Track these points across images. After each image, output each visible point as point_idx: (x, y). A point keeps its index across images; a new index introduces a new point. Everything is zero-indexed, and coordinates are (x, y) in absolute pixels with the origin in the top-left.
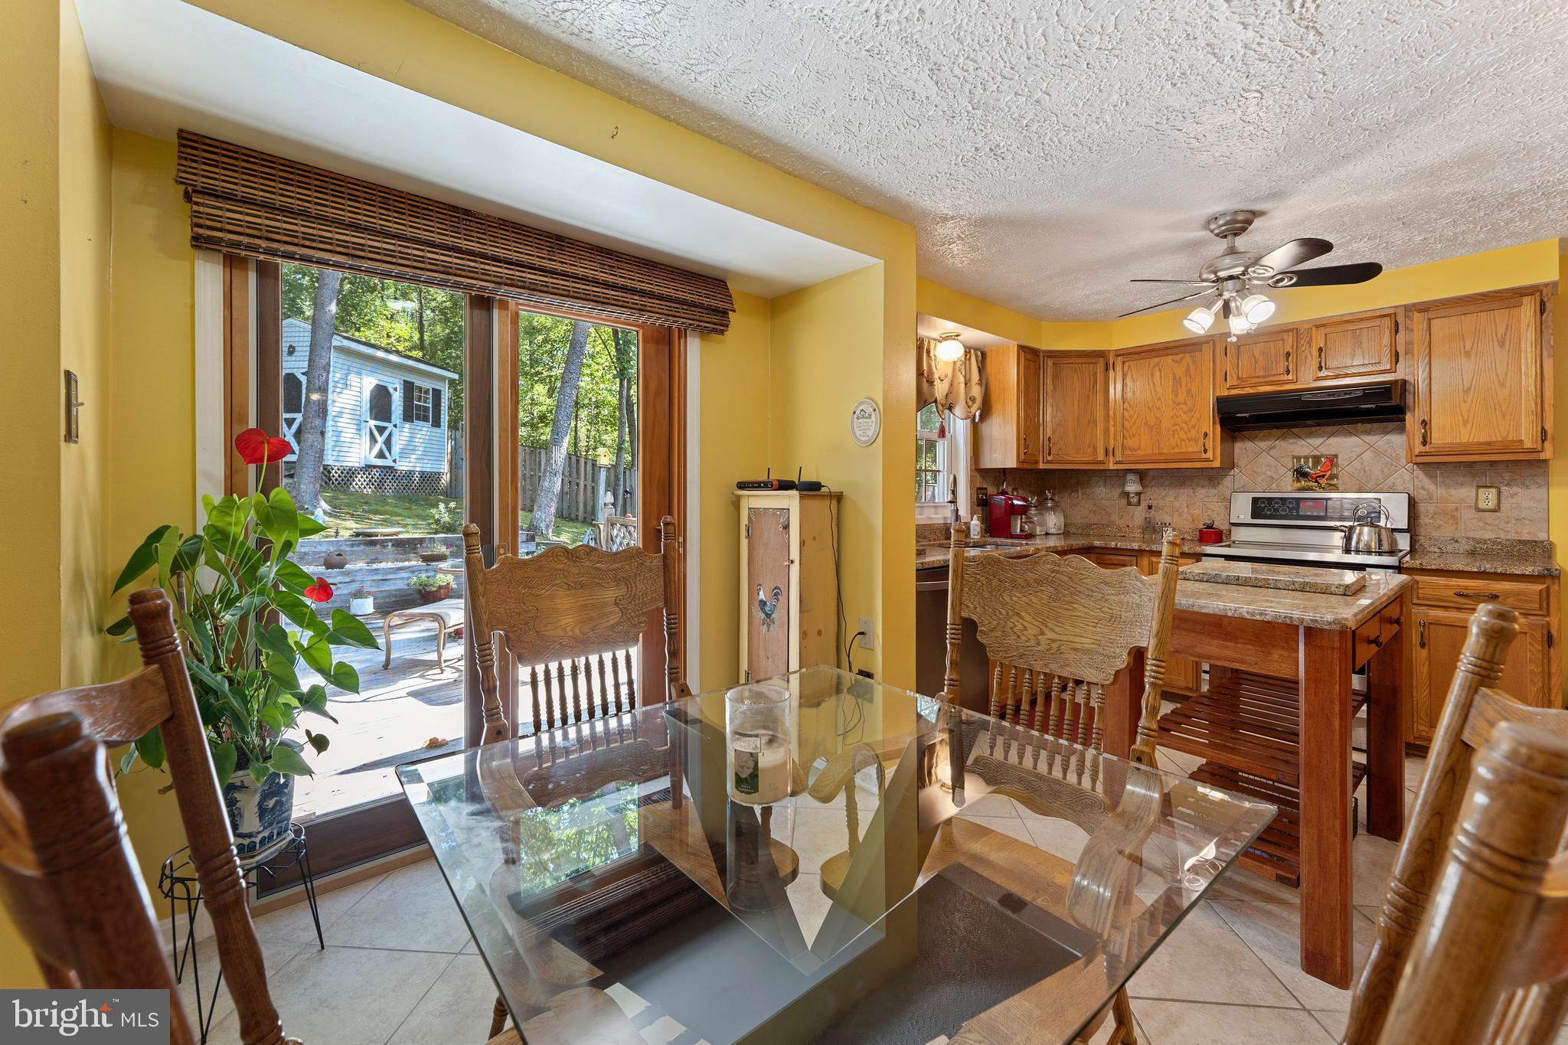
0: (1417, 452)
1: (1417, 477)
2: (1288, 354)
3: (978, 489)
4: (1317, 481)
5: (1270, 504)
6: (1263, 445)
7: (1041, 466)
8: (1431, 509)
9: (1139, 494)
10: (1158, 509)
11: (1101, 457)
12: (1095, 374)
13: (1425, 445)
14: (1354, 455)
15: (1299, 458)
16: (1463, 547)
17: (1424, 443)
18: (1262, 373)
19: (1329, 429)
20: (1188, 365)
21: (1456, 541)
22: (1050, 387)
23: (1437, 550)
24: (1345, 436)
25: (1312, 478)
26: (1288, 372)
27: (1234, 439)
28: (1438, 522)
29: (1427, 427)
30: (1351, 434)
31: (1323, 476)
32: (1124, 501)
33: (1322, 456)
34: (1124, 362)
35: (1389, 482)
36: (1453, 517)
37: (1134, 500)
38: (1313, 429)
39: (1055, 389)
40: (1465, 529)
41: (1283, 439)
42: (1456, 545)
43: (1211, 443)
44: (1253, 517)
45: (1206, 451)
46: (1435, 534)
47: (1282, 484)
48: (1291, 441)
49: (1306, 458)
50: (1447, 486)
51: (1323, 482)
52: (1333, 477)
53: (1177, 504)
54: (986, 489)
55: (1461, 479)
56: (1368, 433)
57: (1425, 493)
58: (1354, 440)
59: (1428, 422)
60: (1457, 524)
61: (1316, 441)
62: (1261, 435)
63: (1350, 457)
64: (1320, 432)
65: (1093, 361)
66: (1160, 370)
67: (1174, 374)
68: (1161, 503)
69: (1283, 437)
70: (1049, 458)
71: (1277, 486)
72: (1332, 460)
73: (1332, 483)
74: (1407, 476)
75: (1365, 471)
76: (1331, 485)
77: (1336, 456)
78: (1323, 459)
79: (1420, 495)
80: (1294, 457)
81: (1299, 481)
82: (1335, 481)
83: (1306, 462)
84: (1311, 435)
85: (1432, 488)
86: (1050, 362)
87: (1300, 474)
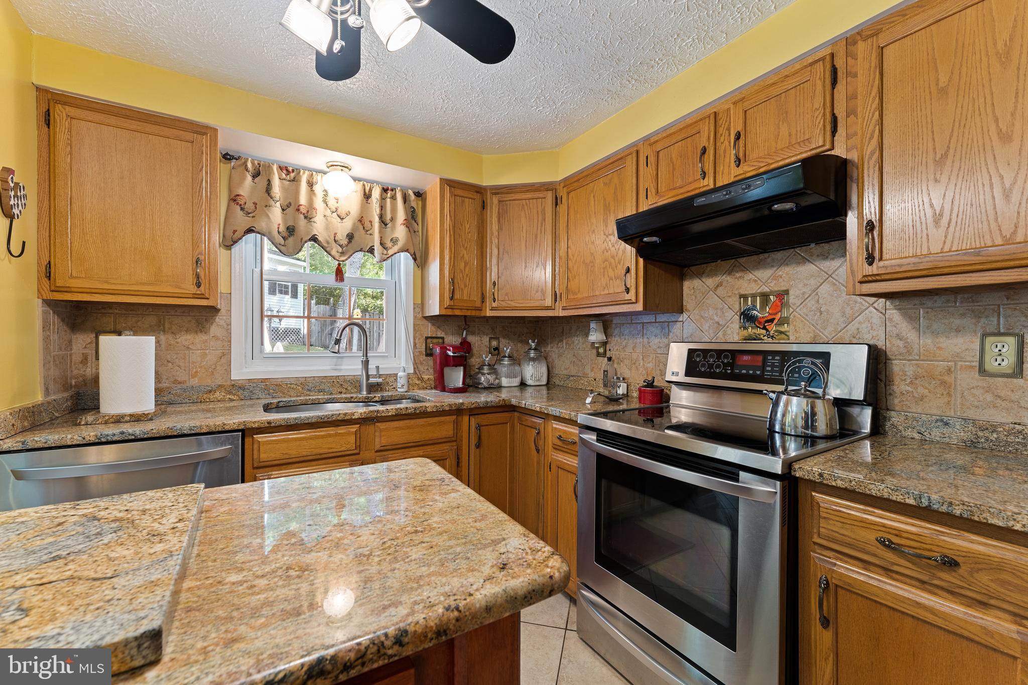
0: (859, 277)
1: (891, 320)
2: (704, 151)
3: (427, 338)
4: (764, 328)
5: (705, 357)
6: (711, 282)
7: (489, 313)
8: (910, 370)
9: (604, 344)
10: (620, 361)
11: (548, 302)
12: (543, 211)
13: (870, 264)
14: (807, 290)
15: (744, 297)
16: (958, 434)
17: (870, 260)
18: (679, 183)
19: (779, 255)
20: (616, 185)
21: (946, 424)
22: (495, 227)
23: (917, 436)
24: (798, 263)
25: (760, 323)
26: (704, 175)
27: (682, 277)
28: (921, 390)
29: (876, 233)
30: (805, 260)
31: (772, 321)
32: (594, 351)
33: (771, 293)
34: (568, 193)
35: (852, 328)
36: (943, 383)
37: (601, 350)
38: (762, 256)
39: (500, 228)
40: (962, 404)
41: (730, 274)
42: (946, 430)
43: (633, 280)
44: (688, 373)
45: (628, 290)
46: (916, 409)
47: (729, 332)
48: (738, 275)
49: (754, 296)
50: (935, 334)
51: (773, 328)
52: (783, 321)
53: (635, 356)
54: (443, 338)
55: (957, 322)
56: (825, 257)
57: (901, 344)
58: (807, 270)
59: (876, 224)
60: (949, 395)
61: (764, 274)
62: (708, 269)
63: (803, 294)
64: (769, 260)
65: (541, 195)
66: (594, 197)
67: (605, 200)
68: (623, 355)
69: (730, 272)
70: (494, 305)
71: (724, 335)
72: (782, 295)
73: (782, 329)
74: (876, 317)
75: (821, 313)
76: (781, 332)
77: (787, 292)
78: (772, 297)
79: (893, 347)
80: (741, 296)
81: (745, 328)
82: (785, 328)
83: (754, 302)
84: (759, 265)
85: (912, 336)
86: (495, 200)
87: (747, 317)
